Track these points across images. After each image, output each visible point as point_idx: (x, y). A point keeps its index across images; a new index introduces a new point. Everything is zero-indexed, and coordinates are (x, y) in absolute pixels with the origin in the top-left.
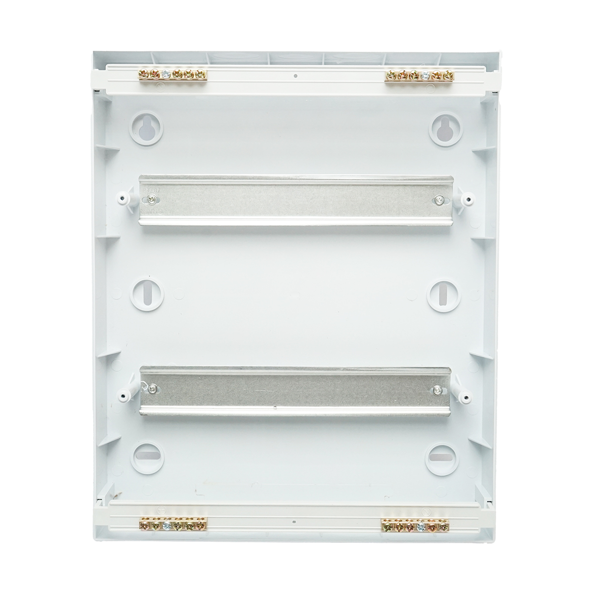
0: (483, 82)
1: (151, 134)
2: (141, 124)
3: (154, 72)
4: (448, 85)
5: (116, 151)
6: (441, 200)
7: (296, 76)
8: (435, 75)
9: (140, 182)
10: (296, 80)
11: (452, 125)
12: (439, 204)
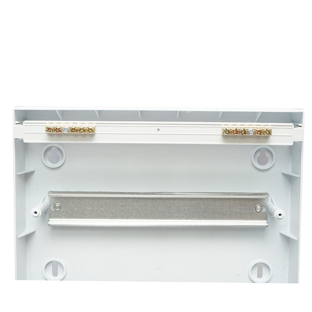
0: (292, 135)
1: (57, 160)
2: (50, 153)
3: (57, 128)
4: (267, 138)
5: (33, 172)
6: (260, 209)
7: (158, 130)
8: (258, 132)
9: (49, 196)
10: (158, 132)
11: (267, 155)
12: (258, 211)
